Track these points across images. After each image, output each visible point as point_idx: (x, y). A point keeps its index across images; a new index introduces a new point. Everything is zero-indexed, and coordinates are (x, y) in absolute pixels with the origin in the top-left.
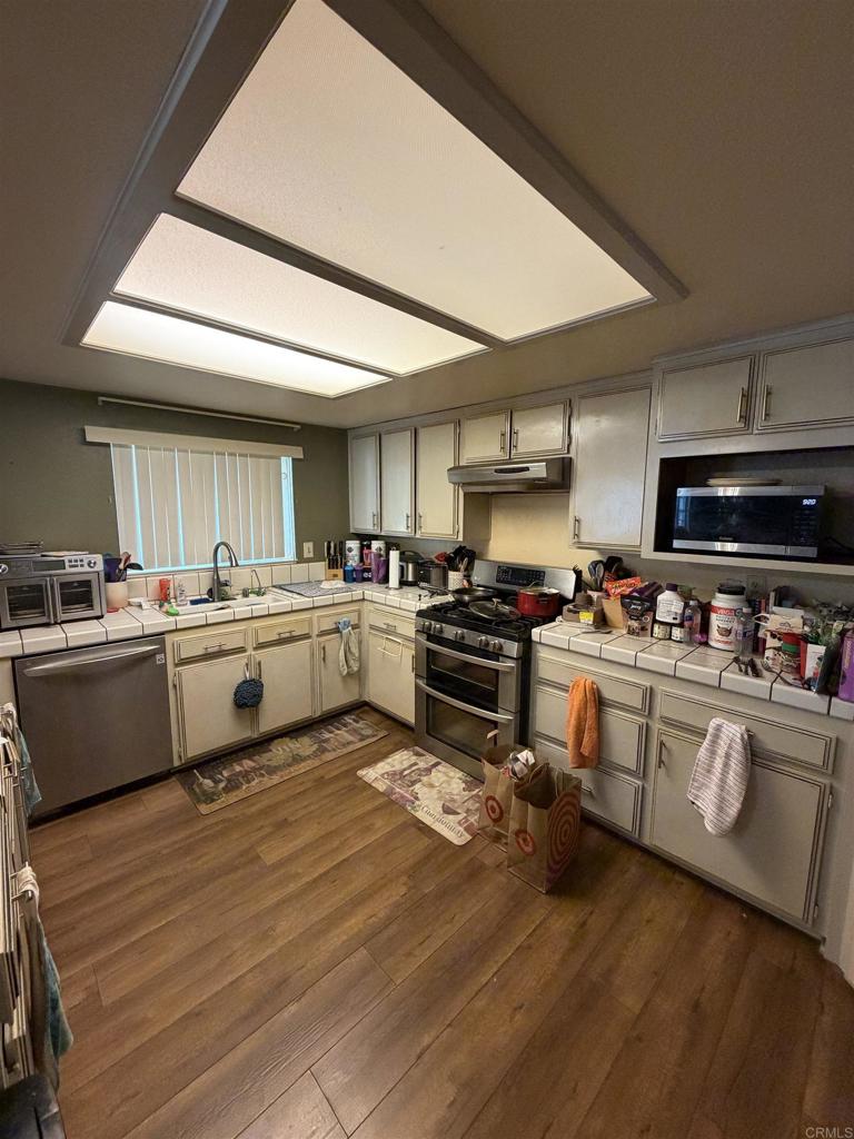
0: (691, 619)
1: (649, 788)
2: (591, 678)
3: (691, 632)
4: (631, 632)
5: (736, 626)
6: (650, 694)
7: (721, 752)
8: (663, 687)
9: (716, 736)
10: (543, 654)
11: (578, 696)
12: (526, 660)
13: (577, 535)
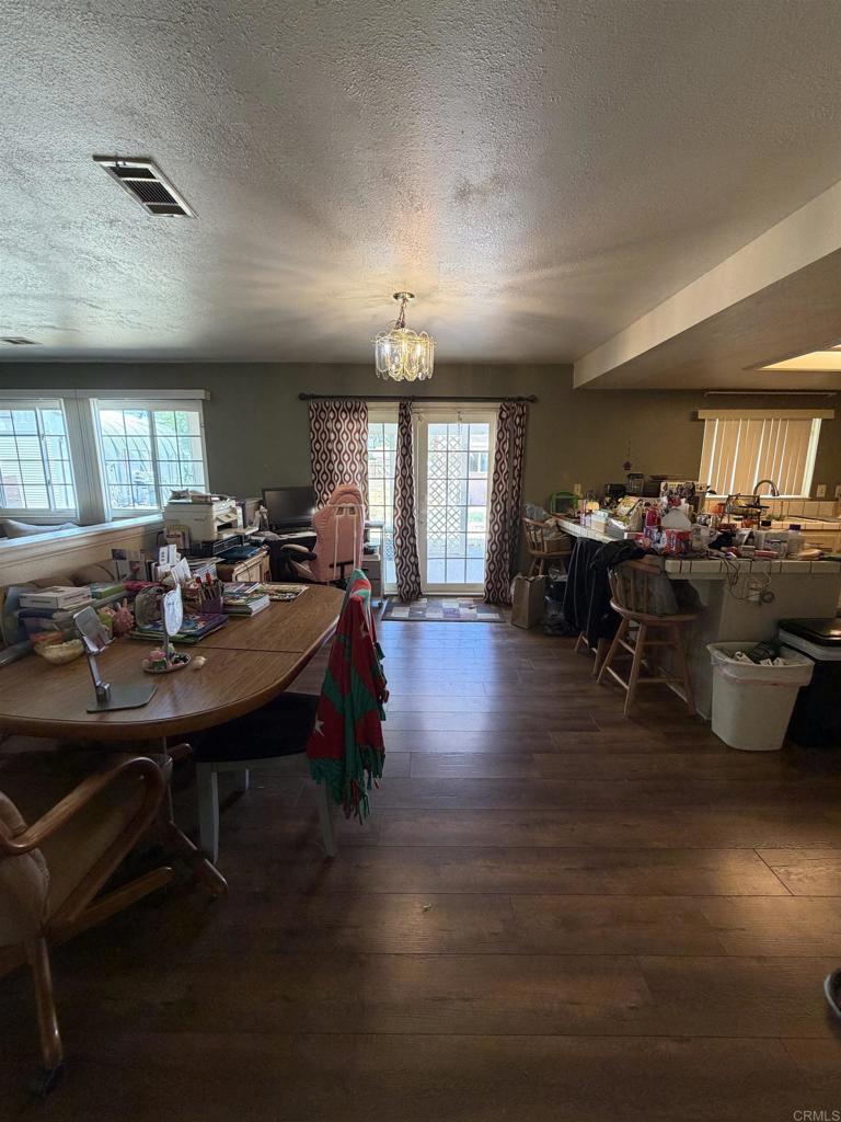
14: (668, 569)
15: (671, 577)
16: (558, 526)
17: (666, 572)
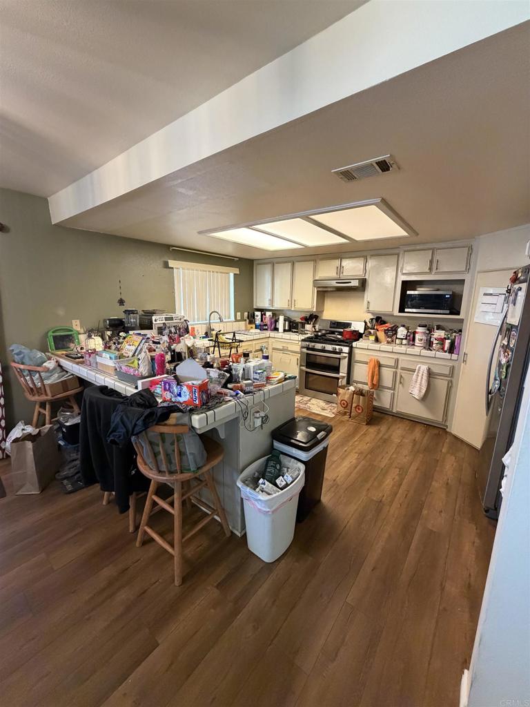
0: (409, 336)
1: (396, 393)
2: (376, 358)
3: (410, 340)
4: (388, 342)
5: (424, 338)
6: (397, 361)
7: (420, 375)
8: (401, 358)
9: (419, 370)
10: (356, 351)
11: (372, 364)
12: (350, 353)
13: (368, 308)
14: (196, 424)
15: (199, 432)
16: (60, 366)
17: (193, 427)
